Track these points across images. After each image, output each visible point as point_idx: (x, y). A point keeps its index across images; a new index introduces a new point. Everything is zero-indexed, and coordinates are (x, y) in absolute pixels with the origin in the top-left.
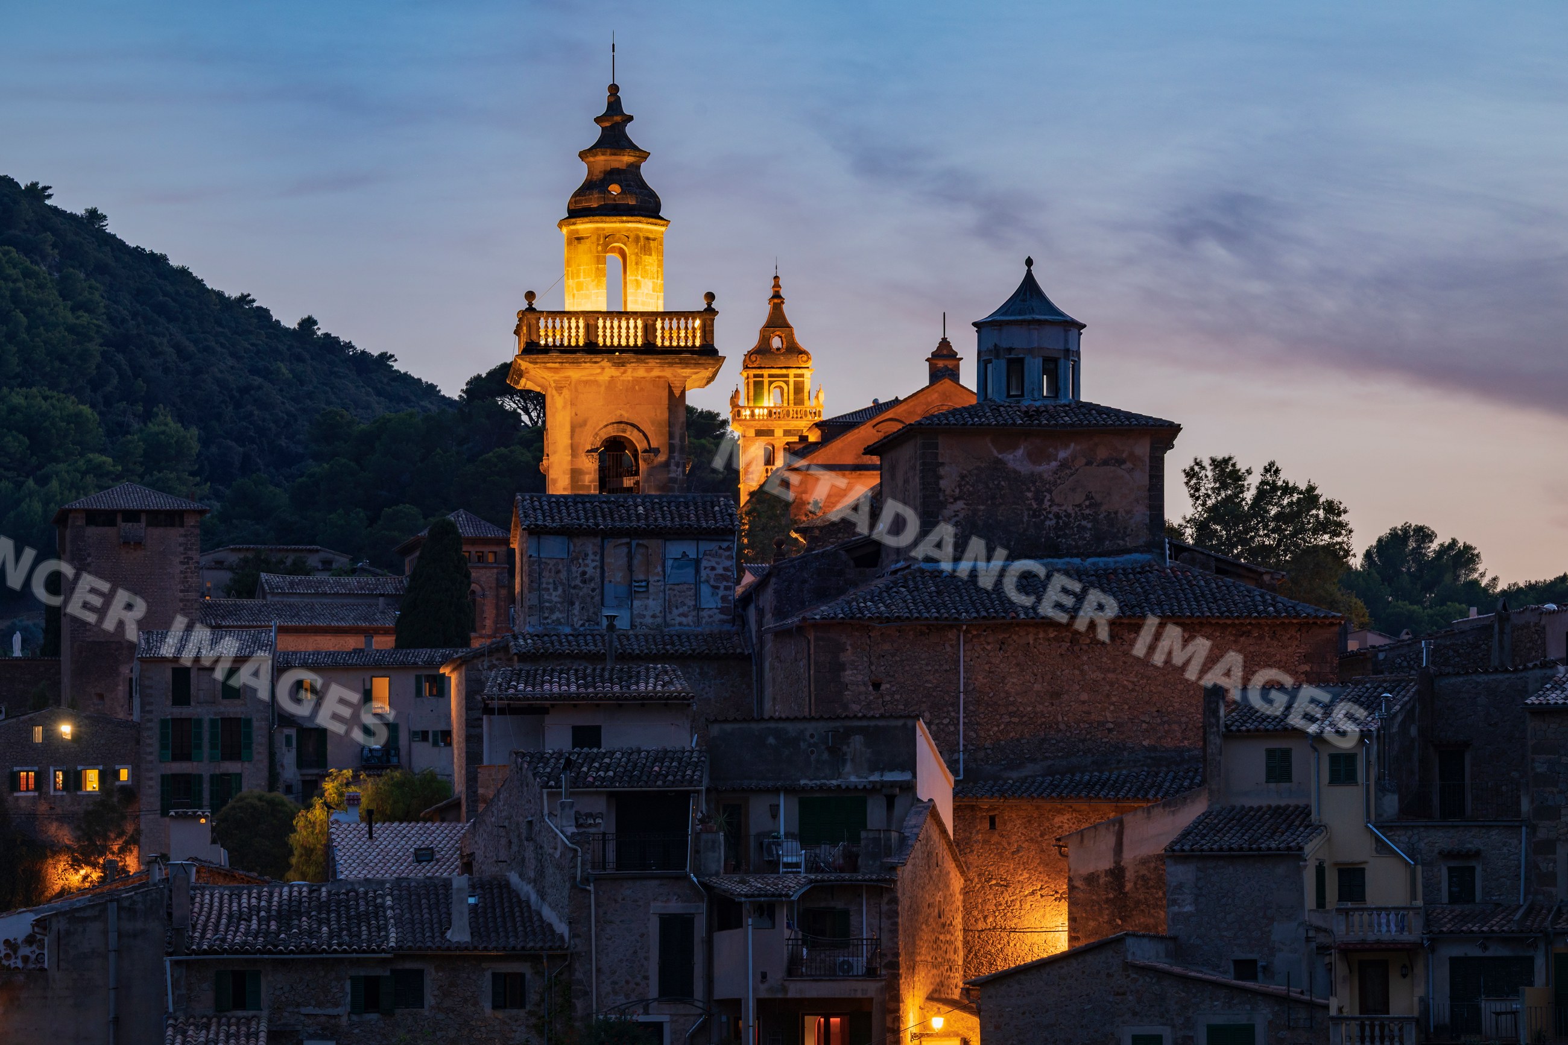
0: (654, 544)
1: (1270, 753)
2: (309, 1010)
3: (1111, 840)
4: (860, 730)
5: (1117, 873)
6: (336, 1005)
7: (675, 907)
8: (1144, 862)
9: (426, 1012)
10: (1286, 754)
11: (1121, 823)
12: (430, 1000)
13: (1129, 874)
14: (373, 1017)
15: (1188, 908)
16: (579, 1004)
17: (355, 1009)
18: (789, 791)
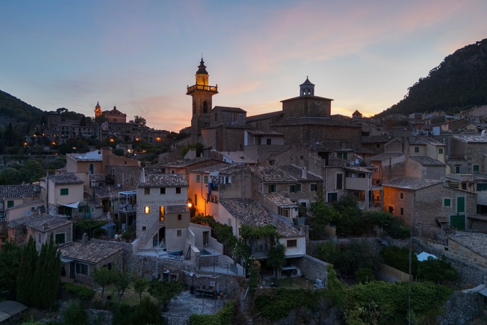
0: (237, 114)
1: (416, 148)
2: (283, 192)
3: (389, 161)
4: (345, 142)
5: (390, 166)
6: (287, 191)
7: (339, 173)
8: (394, 164)
9: (301, 192)
10: (418, 148)
11: (391, 158)
12: (301, 189)
13: (392, 166)
14: (293, 193)
15: (426, 174)
16: (324, 190)
17: (290, 192)
18: (336, 152)
